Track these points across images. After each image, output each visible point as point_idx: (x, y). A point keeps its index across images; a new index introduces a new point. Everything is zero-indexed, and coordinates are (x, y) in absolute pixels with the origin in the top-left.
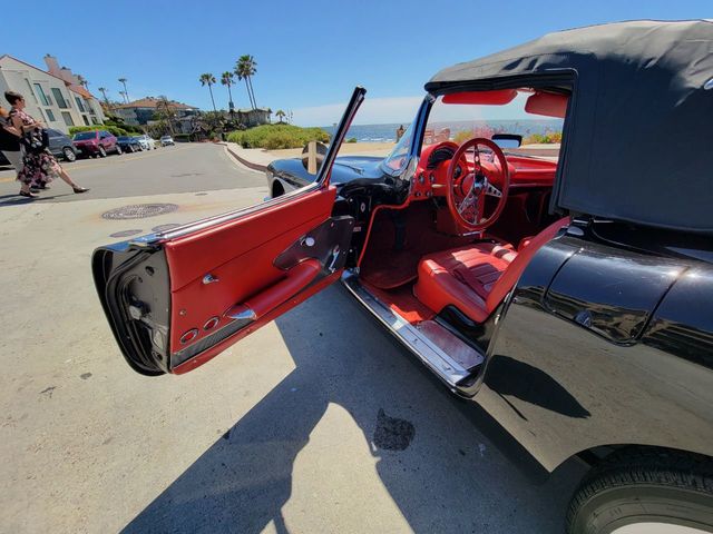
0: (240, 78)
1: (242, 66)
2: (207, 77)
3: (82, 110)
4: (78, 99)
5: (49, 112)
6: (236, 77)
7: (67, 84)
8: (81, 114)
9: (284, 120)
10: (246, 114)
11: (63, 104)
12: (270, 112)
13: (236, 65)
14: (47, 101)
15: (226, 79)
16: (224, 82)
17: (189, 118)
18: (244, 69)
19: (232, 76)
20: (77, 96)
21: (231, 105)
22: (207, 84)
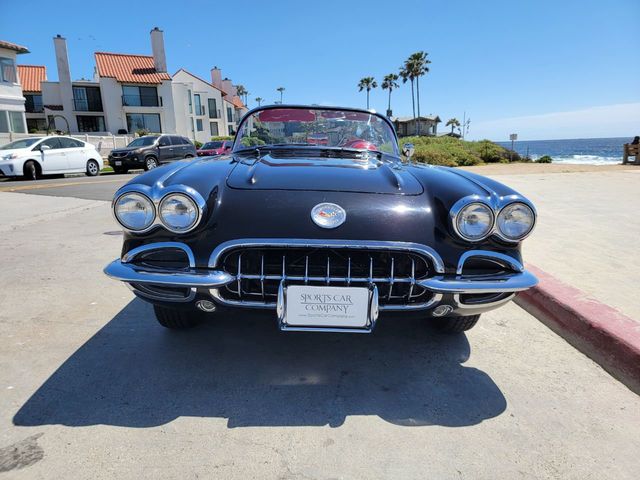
0: (405, 80)
1: (410, 66)
2: (367, 81)
3: (230, 120)
4: (229, 110)
5: (199, 122)
6: (401, 79)
7: (223, 94)
8: (228, 124)
9: (456, 131)
10: (405, 124)
11: (214, 114)
12: (438, 120)
13: (404, 65)
14: (201, 111)
15: (388, 82)
16: (385, 86)
17: (338, 129)
18: (414, 68)
19: (396, 78)
20: (230, 106)
21: (389, 113)
22: (365, 89)
